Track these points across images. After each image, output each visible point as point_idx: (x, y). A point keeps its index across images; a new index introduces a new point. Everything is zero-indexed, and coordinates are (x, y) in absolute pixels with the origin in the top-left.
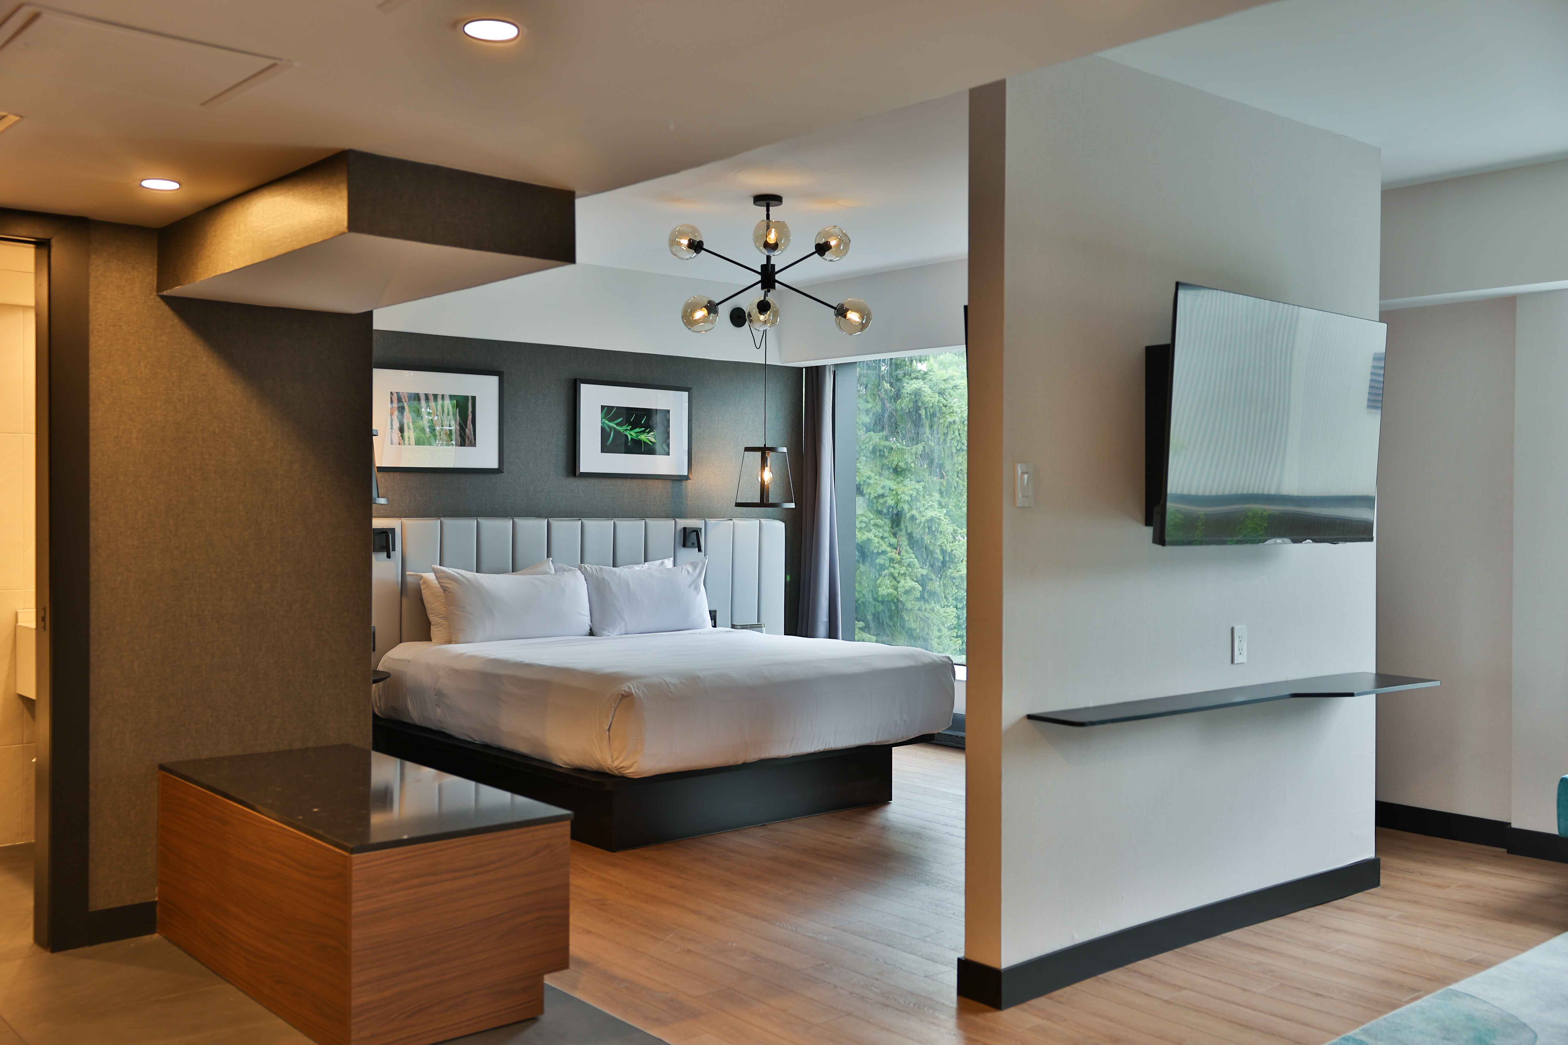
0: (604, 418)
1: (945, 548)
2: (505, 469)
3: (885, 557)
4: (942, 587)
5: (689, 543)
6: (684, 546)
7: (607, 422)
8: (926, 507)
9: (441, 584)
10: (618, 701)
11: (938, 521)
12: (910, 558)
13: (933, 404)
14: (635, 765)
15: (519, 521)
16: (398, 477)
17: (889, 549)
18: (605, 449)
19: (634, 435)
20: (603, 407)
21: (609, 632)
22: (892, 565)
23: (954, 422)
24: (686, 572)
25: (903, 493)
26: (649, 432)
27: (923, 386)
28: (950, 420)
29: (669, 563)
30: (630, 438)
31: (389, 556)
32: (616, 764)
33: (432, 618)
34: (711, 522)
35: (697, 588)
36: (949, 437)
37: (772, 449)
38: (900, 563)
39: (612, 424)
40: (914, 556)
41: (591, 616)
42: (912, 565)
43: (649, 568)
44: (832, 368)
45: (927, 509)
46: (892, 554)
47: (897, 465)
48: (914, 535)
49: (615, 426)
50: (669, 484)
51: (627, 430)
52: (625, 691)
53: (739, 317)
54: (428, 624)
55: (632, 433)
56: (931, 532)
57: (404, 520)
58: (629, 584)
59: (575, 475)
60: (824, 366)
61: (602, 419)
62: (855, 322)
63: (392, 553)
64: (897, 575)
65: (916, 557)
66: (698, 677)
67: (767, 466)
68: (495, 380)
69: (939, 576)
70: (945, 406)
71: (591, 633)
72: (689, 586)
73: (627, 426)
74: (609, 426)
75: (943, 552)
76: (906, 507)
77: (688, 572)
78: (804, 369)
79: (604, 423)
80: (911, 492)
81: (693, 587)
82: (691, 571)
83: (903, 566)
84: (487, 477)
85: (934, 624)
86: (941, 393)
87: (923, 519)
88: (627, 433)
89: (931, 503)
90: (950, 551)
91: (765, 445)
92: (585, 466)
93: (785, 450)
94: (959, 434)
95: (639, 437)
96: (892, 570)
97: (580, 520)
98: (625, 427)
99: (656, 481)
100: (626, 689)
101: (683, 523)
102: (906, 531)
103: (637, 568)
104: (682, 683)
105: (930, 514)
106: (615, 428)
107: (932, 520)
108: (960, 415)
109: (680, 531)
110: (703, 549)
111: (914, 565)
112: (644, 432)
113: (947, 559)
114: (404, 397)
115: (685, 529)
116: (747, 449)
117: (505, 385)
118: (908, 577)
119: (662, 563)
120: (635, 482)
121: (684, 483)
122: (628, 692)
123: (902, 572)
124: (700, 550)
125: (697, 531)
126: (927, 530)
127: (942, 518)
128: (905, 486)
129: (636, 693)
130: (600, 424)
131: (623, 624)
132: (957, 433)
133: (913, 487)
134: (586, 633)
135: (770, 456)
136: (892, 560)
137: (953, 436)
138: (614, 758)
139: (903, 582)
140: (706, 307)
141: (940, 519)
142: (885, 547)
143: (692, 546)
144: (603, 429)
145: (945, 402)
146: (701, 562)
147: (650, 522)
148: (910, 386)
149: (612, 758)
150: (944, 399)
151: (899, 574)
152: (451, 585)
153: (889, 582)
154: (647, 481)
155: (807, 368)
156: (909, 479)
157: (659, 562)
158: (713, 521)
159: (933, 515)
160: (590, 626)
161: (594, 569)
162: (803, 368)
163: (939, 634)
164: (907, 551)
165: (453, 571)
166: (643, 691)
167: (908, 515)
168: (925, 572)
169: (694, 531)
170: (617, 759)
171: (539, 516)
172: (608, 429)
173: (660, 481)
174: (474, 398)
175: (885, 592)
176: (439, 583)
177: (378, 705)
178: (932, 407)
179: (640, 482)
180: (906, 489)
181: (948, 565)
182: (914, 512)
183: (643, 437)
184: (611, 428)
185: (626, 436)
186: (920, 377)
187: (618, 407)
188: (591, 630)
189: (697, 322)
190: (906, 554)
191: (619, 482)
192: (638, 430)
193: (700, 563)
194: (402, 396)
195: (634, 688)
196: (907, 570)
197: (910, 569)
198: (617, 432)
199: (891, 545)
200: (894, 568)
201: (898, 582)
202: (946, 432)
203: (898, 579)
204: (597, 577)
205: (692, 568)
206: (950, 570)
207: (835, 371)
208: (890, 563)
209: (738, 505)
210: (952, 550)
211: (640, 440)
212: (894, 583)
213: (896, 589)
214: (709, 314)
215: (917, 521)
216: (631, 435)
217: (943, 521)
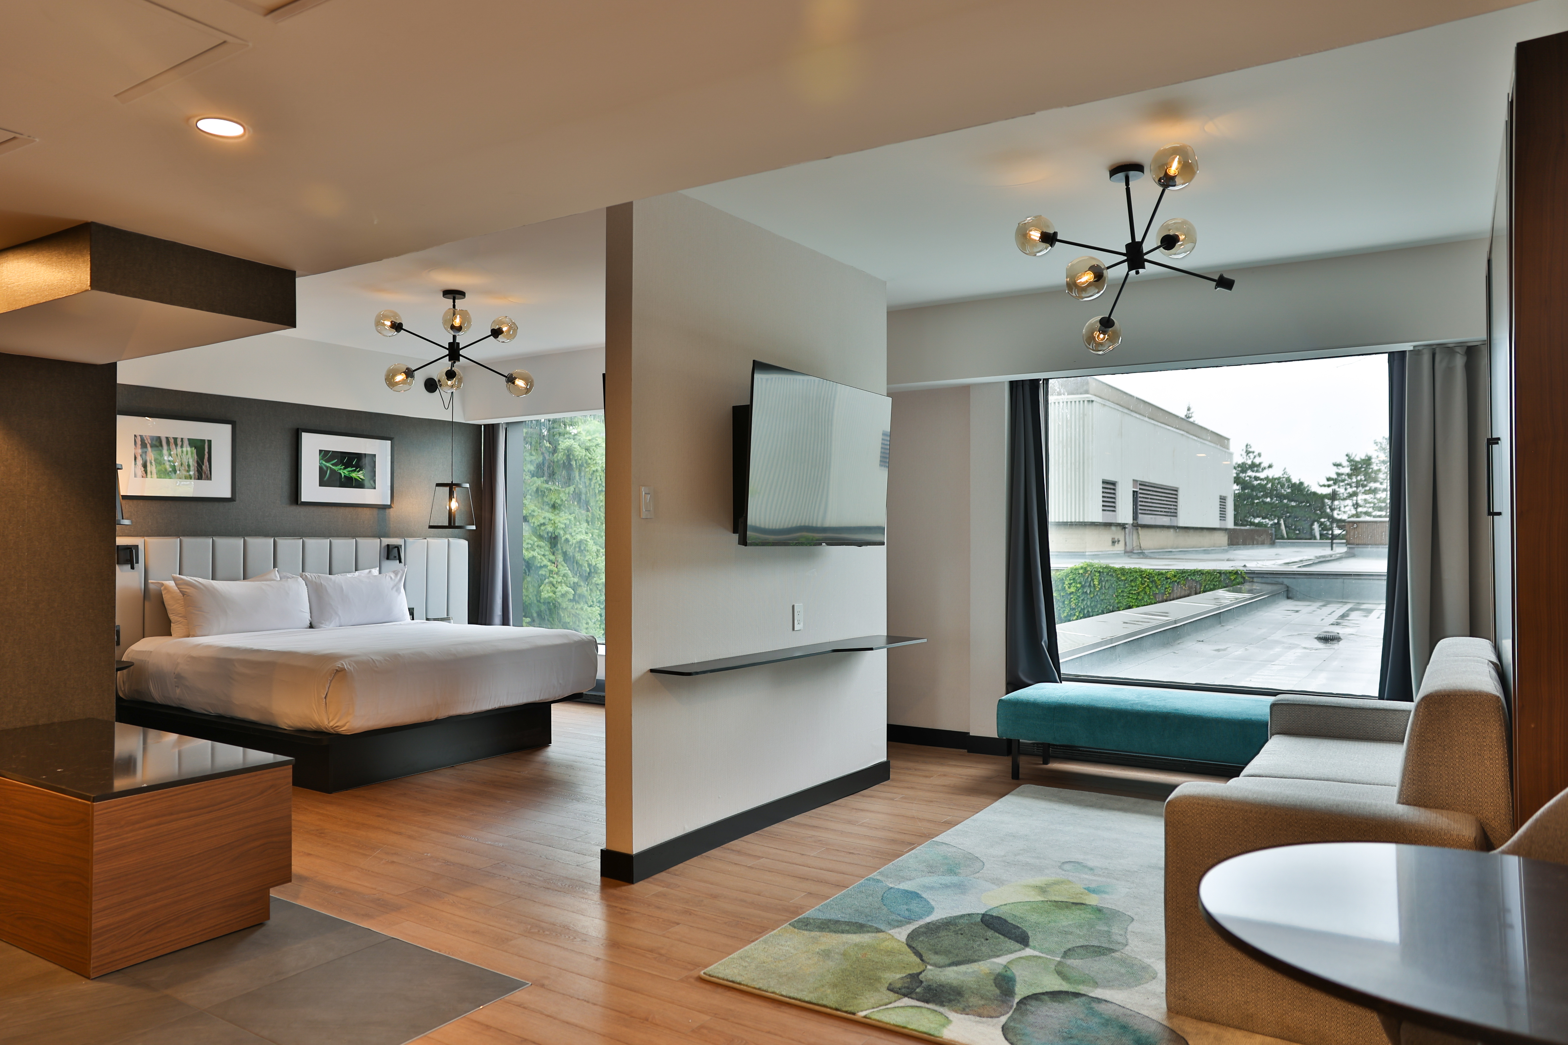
0: (322, 459)
1: (590, 563)
2: (237, 498)
3: (546, 570)
4: (589, 591)
5: (392, 557)
6: (388, 558)
7: (324, 462)
8: (576, 532)
9: (181, 589)
10: (333, 675)
11: (585, 542)
12: (565, 570)
13: (581, 457)
14: (347, 724)
15: (249, 539)
16: (142, 504)
17: (549, 564)
18: (322, 483)
19: (347, 473)
20: (321, 451)
21: (326, 625)
22: (551, 575)
23: (597, 471)
24: (390, 578)
25: (560, 522)
26: (359, 471)
27: (574, 443)
28: (594, 469)
29: (375, 571)
30: (343, 476)
31: (132, 568)
32: (331, 724)
33: (172, 617)
34: (410, 540)
35: (398, 590)
36: (594, 481)
37: (458, 485)
38: (557, 574)
39: (328, 464)
40: (568, 569)
41: (311, 613)
42: (566, 575)
43: (359, 576)
44: (504, 425)
45: (577, 534)
46: (551, 567)
47: (555, 502)
48: (568, 553)
49: (331, 466)
50: (375, 511)
51: (341, 469)
52: (339, 667)
53: (432, 385)
54: (169, 622)
55: (345, 471)
56: (581, 551)
57: (146, 538)
58: (342, 587)
59: (297, 503)
60: (498, 424)
61: (320, 460)
62: (521, 387)
63: (136, 565)
64: (555, 583)
65: (569, 570)
66: (399, 655)
67: (453, 498)
68: (228, 428)
69: (587, 583)
70: (590, 459)
71: (311, 626)
72: (392, 589)
73: (341, 466)
74: (326, 466)
75: (589, 565)
76: (562, 532)
77: (391, 578)
78: (483, 426)
79: (322, 463)
80: (565, 521)
81: (395, 589)
82: (393, 577)
83: (560, 576)
84: (221, 504)
85: (583, 619)
86: (587, 449)
87: (574, 541)
88: (341, 472)
89: (580, 529)
90: (594, 564)
91: (452, 482)
92: (304, 498)
93: (468, 485)
94: (601, 479)
95: (351, 475)
96: (551, 579)
97: (301, 538)
98: (339, 467)
99: (365, 508)
100: (340, 666)
101: (386, 541)
102: (562, 550)
103: (349, 575)
104: (386, 660)
105: (579, 537)
106: (330, 467)
107: (580, 542)
108: (601, 466)
109: (385, 547)
110: (403, 560)
111: (568, 575)
112: (354, 471)
113: (593, 571)
114: (147, 439)
115: (388, 546)
116: (438, 485)
117: (238, 431)
118: (563, 584)
119: (370, 572)
120: (348, 509)
121: (387, 511)
122: (341, 668)
123: (559, 580)
124: (400, 562)
125: (398, 548)
126: (577, 549)
127: (588, 540)
128: (561, 517)
129: (348, 668)
130: (318, 464)
131: (337, 618)
132: (599, 478)
133: (567, 518)
134: (306, 626)
135: (456, 491)
136: (551, 571)
137: (596, 481)
138: (330, 720)
139: (560, 588)
140: (405, 372)
141: (587, 541)
142: (546, 562)
143: (395, 558)
144: (321, 469)
145: (590, 456)
146: (401, 570)
147: (359, 540)
148: (564, 444)
149: (328, 719)
150: (590, 453)
151: (557, 582)
152: (189, 590)
153: (549, 588)
154: (357, 509)
155: (484, 425)
156: (563, 512)
157: (368, 571)
158: (411, 540)
159: (582, 538)
160: (310, 621)
161: (313, 576)
162: (481, 425)
163: (587, 626)
164: (563, 566)
165: (191, 579)
166: (353, 666)
167: (563, 538)
168: (576, 580)
169: (396, 547)
170: (332, 720)
171: (266, 535)
172: (325, 468)
173: (368, 509)
174: (210, 442)
175: (547, 596)
176: (178, 588)
177: (123, 689)
178: (580, 459)
179: (351, 509)
180: (561, 519)
181: (593, 575)
182: (568, 536)
183: (354, 475)
184: (327, 467)
185: (341, 474)
186: (572, 437)
187: (332, 451)
188: (311, 624)
189: (397, 383)
190: (562, 568)
191: (334, 509)
192: (350, 469)
193: (401, 572)
194: (145, 439)
195: (346, 664)
196: (563, 579)
197: (565, 579)
198: (332, 471)
199: (550, 561)
200: (553, 578)
201: (557, 588)
202: (590, 477)
203: (556, 586)
204: (316, 583)
205: (394, 575)
206: (595, 579)
207: (506, 428)
208: (550, 574)
209: (431, 527)
210: (596, 564)
211: (351, 477)
212: (553, 589)
213: (555, 593)
214: (407, 377)
215: (570, 543)
216: (344, 473)
217: (589, 542)
